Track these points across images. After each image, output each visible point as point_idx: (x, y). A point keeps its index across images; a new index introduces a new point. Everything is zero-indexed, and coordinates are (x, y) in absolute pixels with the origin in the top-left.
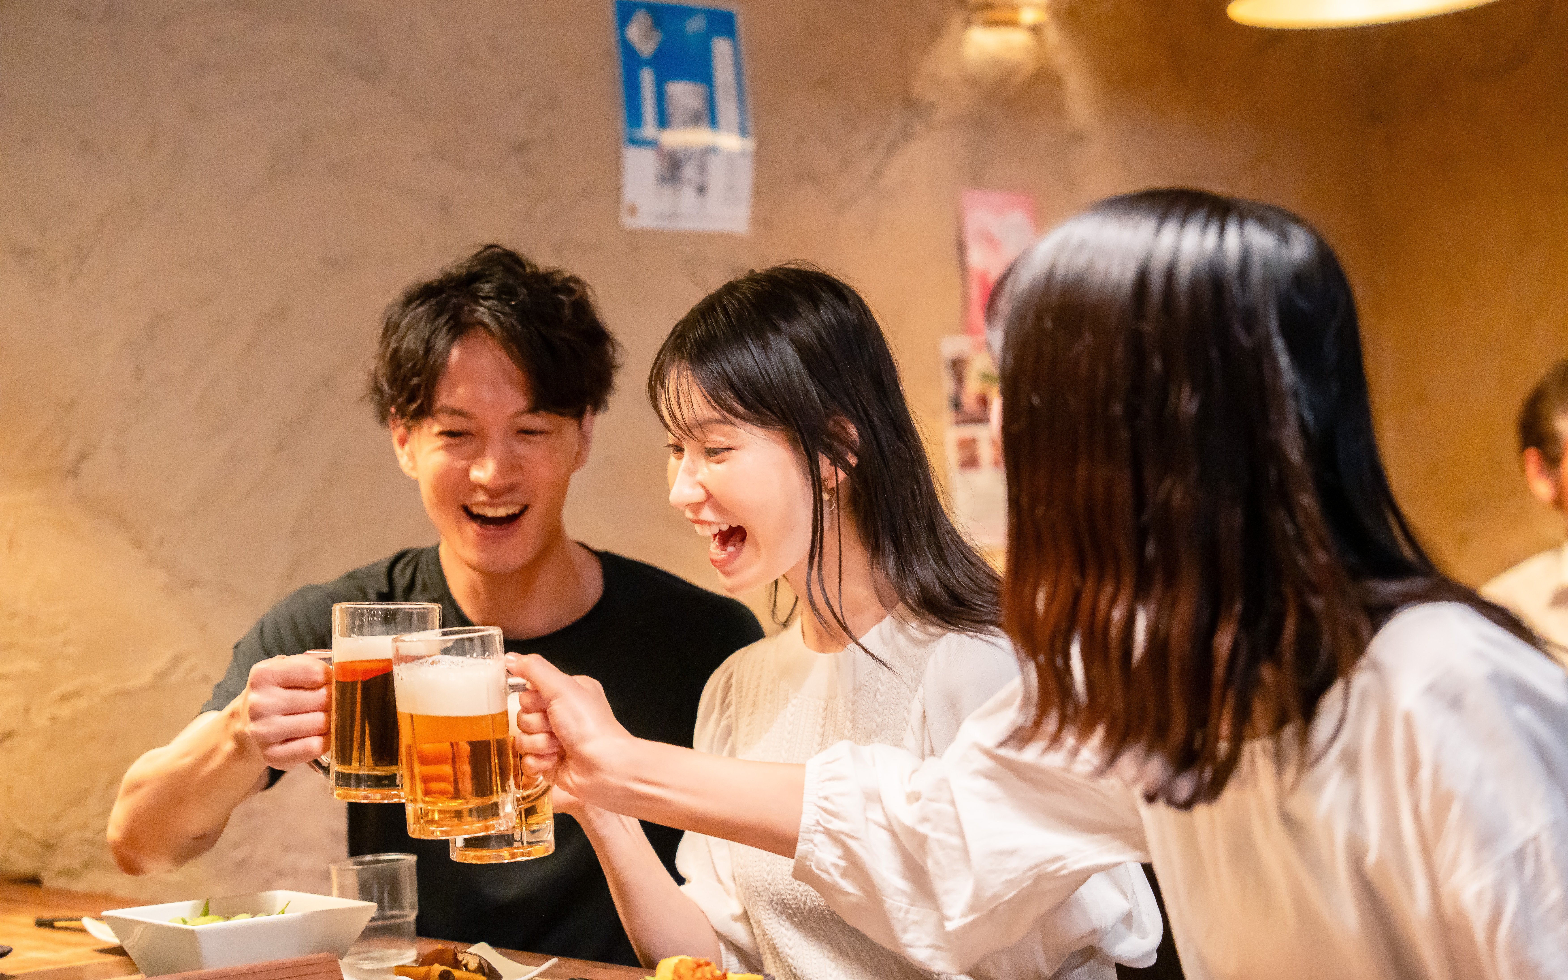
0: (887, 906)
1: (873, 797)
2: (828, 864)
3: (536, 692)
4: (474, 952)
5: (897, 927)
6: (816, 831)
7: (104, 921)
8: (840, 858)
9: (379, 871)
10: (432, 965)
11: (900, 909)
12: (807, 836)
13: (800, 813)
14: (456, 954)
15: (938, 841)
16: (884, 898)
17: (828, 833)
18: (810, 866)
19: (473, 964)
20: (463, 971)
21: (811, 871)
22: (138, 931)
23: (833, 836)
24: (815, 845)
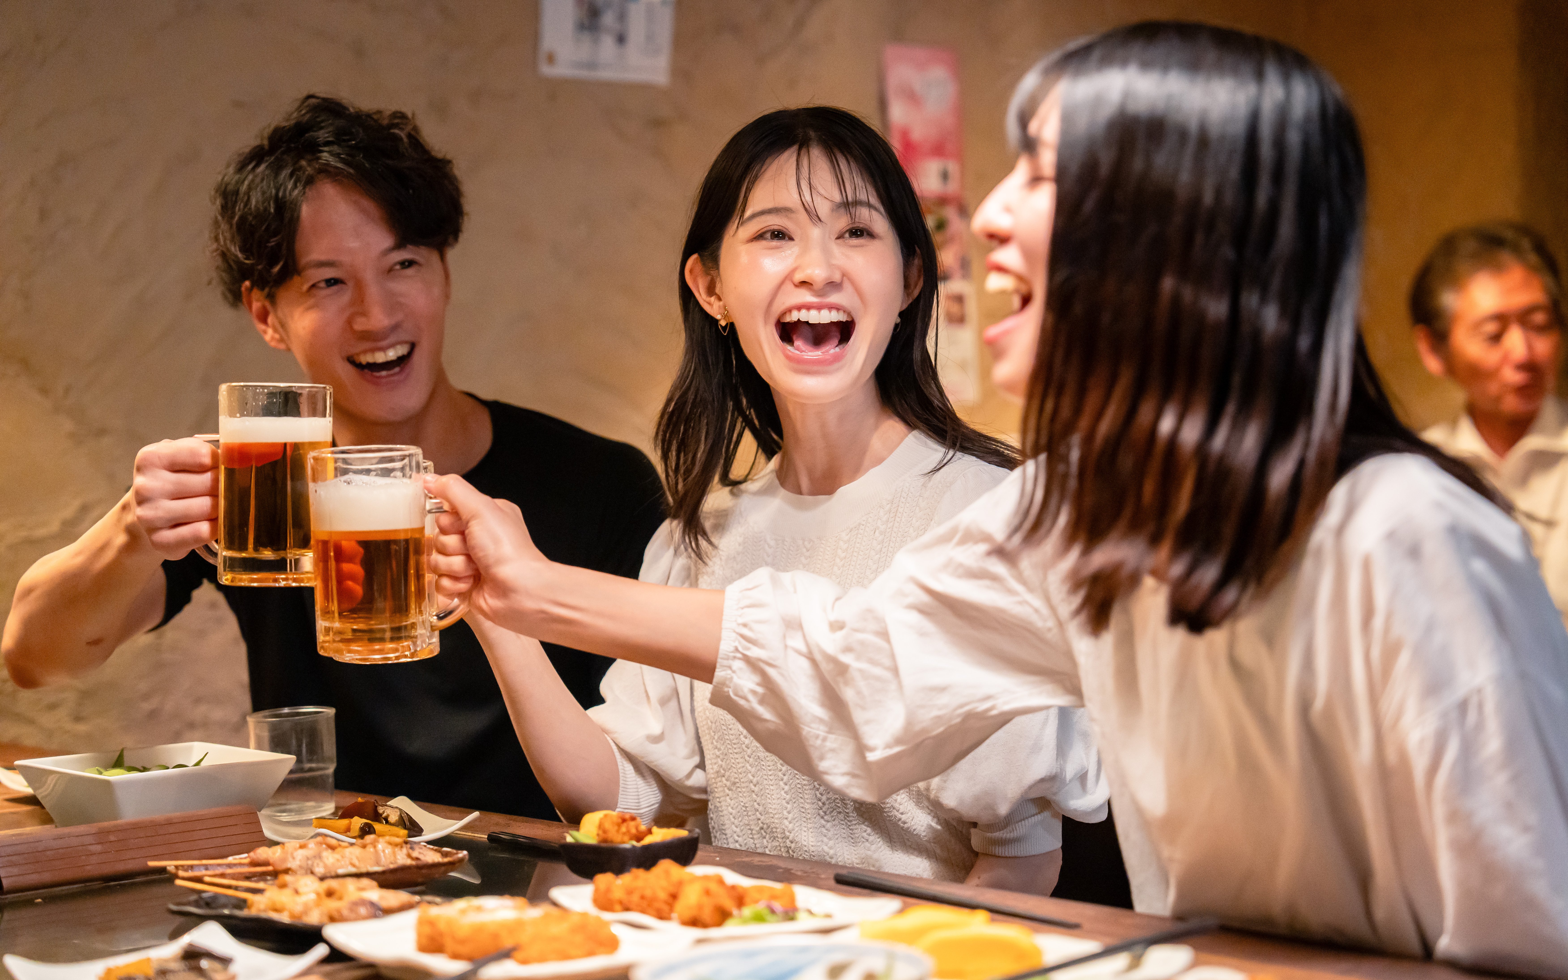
0: (804, 733)
1: (793, 625)
2: (746, 690)
3: (455, 512)
4: (395, 805)
5: (815, 754)
6: (735, 657)
7: (17, 771)
8: (758, 684)
9: (297, 724)
10: (352, 817)
11: (817, 737)
12: (725, 662)
13: (719, 640)
14: (376, 807)
15: (860, 671)
16: (802, 726)
17: (747, 660)
18: (728, 692)
19: (393, 817)
20: (383, 823)
21: (728, 697)
22: (51, 780)
23: (753, 664)
24: (734, 672)
